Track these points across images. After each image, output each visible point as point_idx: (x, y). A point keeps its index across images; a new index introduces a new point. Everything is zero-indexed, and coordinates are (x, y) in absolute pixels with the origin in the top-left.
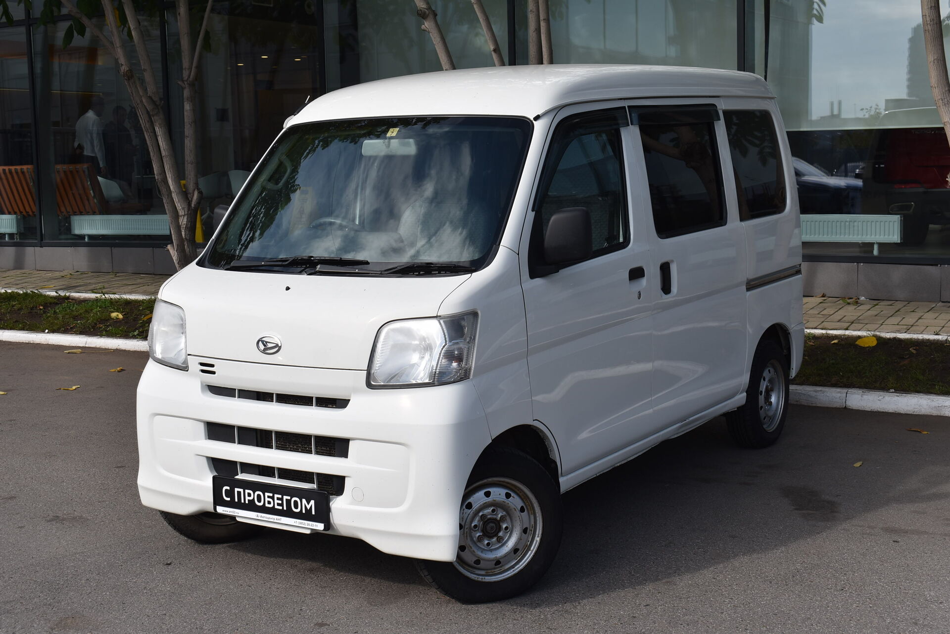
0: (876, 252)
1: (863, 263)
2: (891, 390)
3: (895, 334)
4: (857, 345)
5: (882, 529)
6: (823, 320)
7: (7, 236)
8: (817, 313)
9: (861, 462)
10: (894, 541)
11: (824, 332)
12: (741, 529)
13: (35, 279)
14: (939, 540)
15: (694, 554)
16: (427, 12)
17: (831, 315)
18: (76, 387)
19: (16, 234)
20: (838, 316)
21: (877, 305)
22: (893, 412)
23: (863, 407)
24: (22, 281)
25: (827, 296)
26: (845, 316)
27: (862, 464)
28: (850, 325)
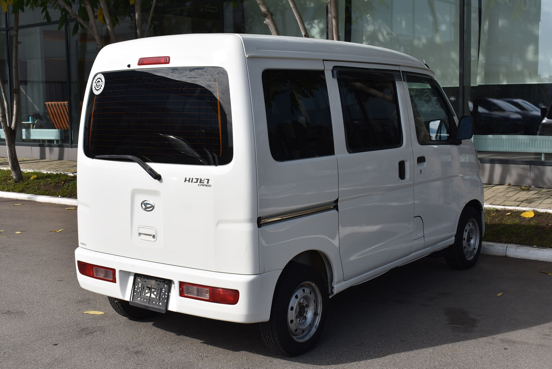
0: (543, 159)
1: (534, 165)
2: (535, 246)
3: (547, 210)
4: (521, 216)
5: (500, 340)
6: (505, 199)
7: (55, 141)
8: (503, 195)
9: (502, 293)
10: (504, 349)
11: (503, 207)
12: (410, 336)
13: (66, 166)
14: (534, 349)
15: (374, 352)
16: (267, 13)
17: (511, 197)
18: (61, 230)
19: (60, 140)
20: (515, 198)
21: (541, 191)
22: (535, 259)
23: (516, 256)
24: (59, 167)
25: (511, 185)
26: (519, 198)
27: (503, 294)
28: (521, 203)
